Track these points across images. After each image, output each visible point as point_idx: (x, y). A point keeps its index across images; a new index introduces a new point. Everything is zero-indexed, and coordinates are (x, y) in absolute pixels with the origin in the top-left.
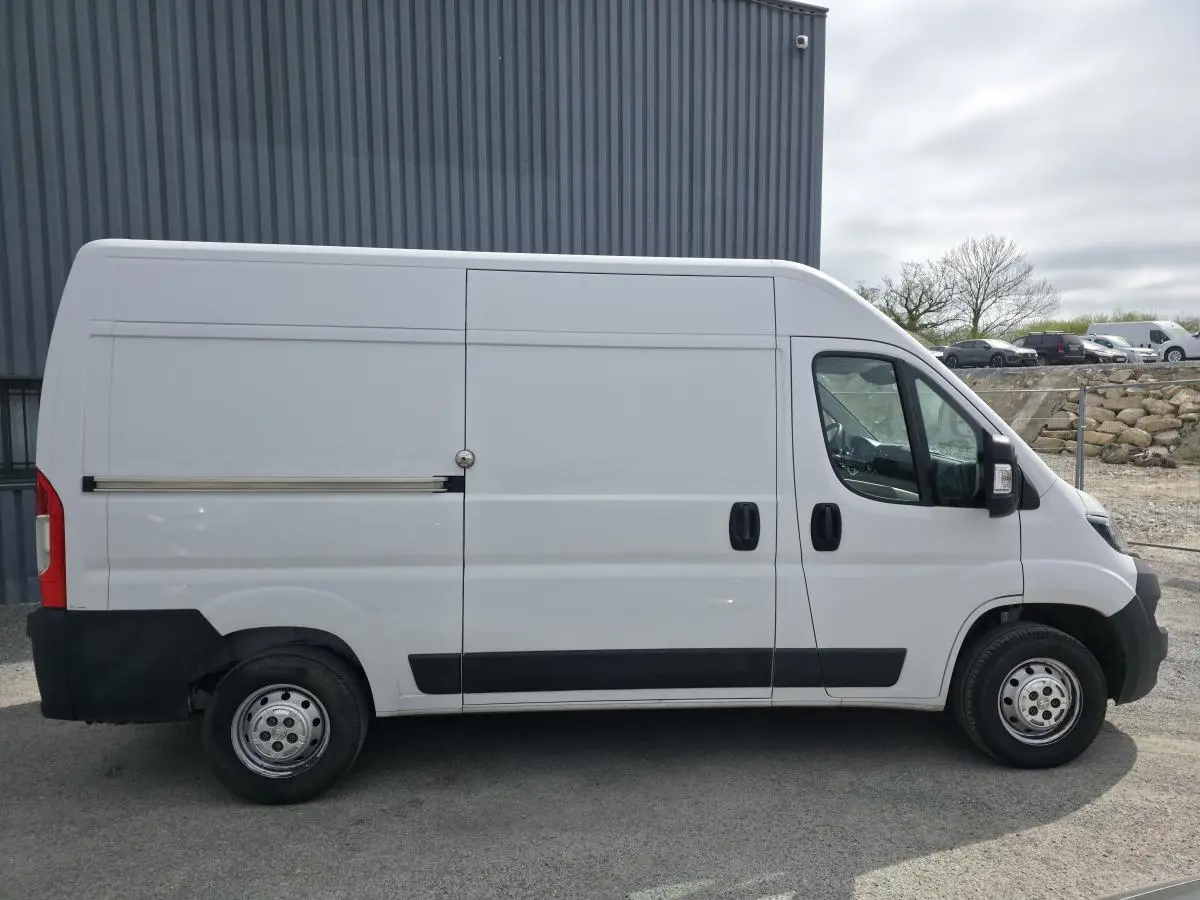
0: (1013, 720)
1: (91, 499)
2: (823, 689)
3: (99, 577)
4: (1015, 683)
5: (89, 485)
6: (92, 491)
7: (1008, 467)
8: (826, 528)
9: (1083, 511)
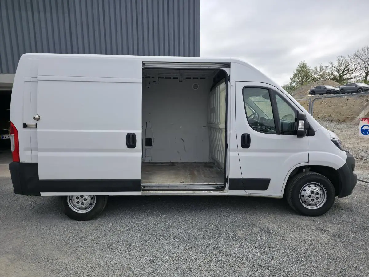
0: (304, 202)
1: (25, 130)
2: (244, 190)
3: (29, 153)
4: (305, 190)
5: (25, 126)
6: (26, 127)
7: (303, 122)
8: (246, 141)
9: (329, 137)
